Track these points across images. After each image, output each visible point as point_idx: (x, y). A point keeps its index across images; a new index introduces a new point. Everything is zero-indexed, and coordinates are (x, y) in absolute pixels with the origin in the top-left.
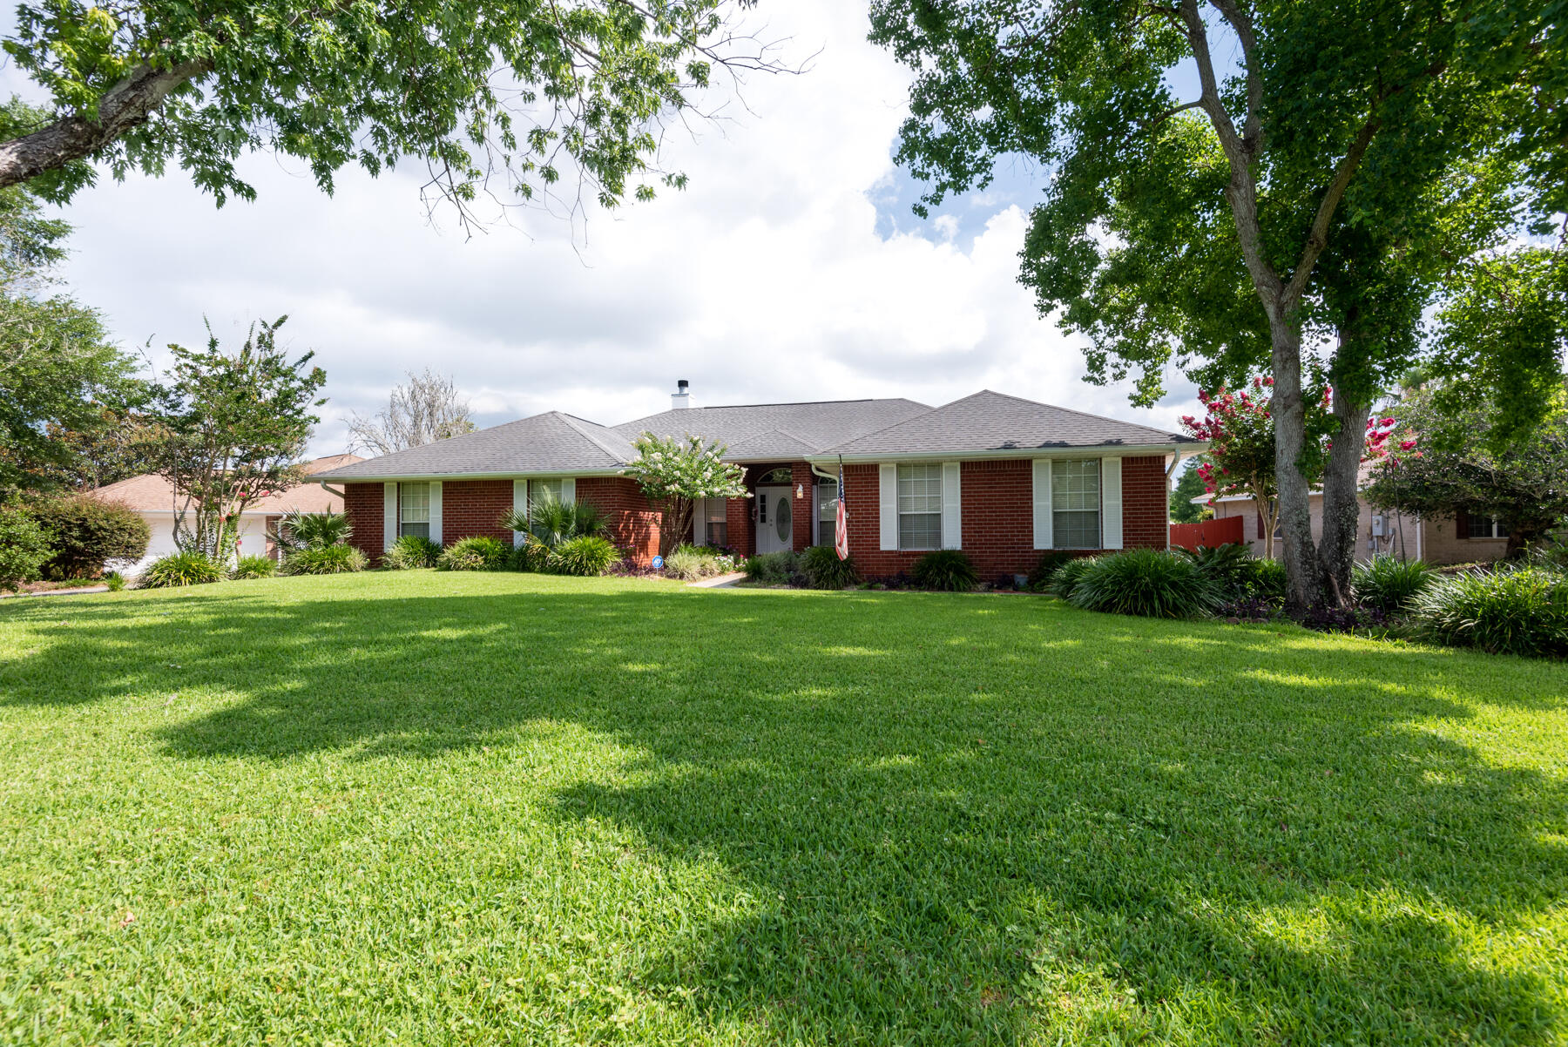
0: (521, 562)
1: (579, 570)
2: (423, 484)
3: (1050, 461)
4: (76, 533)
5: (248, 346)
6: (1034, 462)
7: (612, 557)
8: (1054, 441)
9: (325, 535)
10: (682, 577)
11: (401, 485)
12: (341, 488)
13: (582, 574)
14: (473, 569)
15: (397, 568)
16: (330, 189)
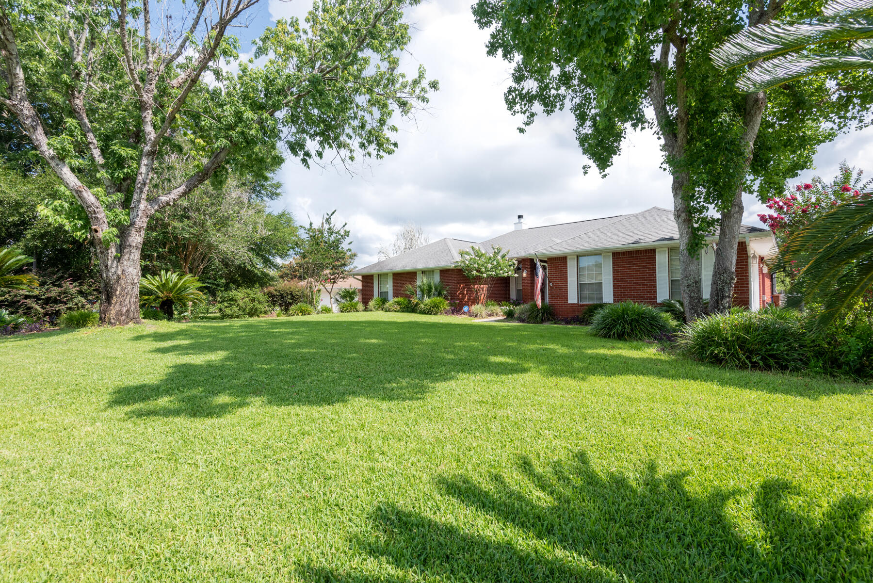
0: (411, 309)
1: (429, 312)
2: (386, 275)
3: (667, 249)
4: (289, 297)
5: (323, 224)
6: (657, 250)
7: (445, 305)
8: (667, 237)
9: (350, 297)
10: (476, 316)
11: (379, 276)
12: (360, 278)
13: (431, 314)
14: (395, 311)
15: (371, 310)
16: (308, 167)
